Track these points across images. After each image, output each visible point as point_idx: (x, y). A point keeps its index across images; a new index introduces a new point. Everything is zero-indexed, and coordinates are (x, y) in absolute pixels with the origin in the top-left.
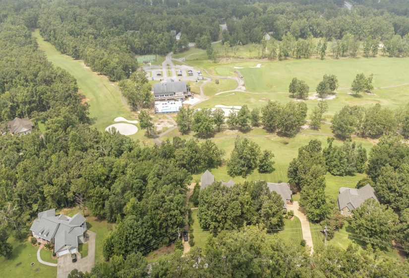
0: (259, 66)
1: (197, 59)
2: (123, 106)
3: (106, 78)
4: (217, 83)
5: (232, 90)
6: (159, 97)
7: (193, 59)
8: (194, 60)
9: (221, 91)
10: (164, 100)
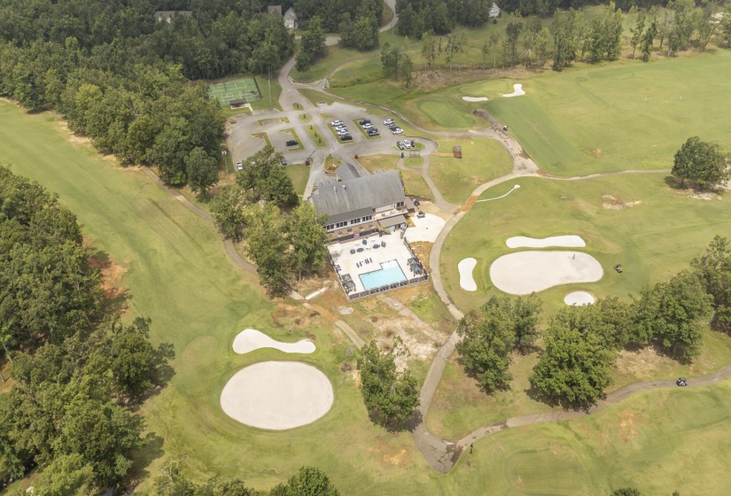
0: (518, 90)
1: (359, 81)
2: (238, 278)
3: (152, 175)
4: (458, 154)
5: (506, 174)
6: (335, 228)
7: (348, 80)
8: (353, 84)
9: (481, 183)
10: (351, 237)
